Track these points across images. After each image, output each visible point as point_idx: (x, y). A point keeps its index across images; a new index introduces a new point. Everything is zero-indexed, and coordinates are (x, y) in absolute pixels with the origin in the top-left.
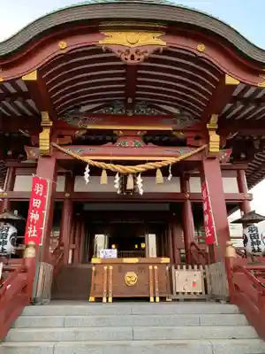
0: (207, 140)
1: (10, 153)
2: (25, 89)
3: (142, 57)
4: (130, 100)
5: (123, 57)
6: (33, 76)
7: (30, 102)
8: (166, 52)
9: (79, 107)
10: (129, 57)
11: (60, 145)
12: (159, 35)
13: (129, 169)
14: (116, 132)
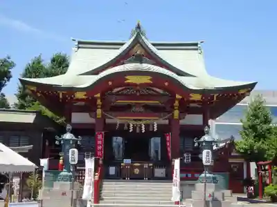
11: (105, 112)
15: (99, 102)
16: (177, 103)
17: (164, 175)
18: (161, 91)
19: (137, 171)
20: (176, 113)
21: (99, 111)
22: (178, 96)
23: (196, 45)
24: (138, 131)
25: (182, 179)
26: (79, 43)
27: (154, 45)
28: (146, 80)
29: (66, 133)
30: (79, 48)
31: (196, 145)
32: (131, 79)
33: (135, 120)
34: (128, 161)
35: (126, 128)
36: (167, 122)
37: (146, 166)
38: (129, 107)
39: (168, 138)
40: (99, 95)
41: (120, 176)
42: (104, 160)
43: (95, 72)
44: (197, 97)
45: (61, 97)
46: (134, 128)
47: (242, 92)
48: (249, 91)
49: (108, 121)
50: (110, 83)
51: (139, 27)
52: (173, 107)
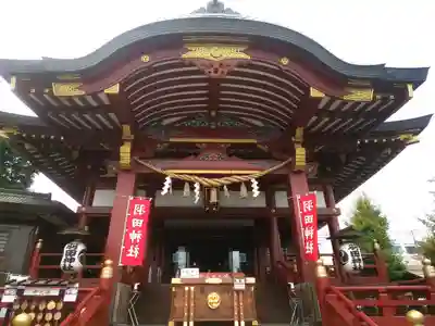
0: (293, 153)
1: (89, 167)
2: (107, 102)
3: (226, 71)
4: (213, 113)
5: (207, 71)
6: (115, 89)
7: (112, 115)
8: (250, 66)
9: (161, 120)
10: (212, 70)
11: (140, 159)
12: (243, 49)
13: (213, 182)
14: (198, 145)
16: (299, 132)
20: (300, 153)
34: (190, 272)
37: (239, 284)
50: (146, 58)
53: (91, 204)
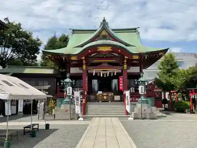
9: (91, 55)
15: (84, 62)
17: (119, 99)
18: (117, 55)
19: (105, 97)
20: (125, 66)
21: (84, 66)
22: (126, 57)
23: (135, 29)
24: (105, 76)
25: (131, 101)
26: (73, 30)
27: (113, 30)
28: (109, 49)
29: (66, 78)
30: (73, 33)
31: (136, 83)
32: (101, 49)
33: (103, 71)
34: (100, 92)
35: (99, 75)
36: (120, 71)
37: (110, 95)
38: (100, 64)
39: (121, 79)
40: (83, 58)
41: (96, 100)
42: (87, 92)
43: (82, 46)
44: (137, 57)
45: (64, 59)
46: (103, 75)
47: (160, 54)
48: (165, 53)
49: (89, 71)
50: (89, 51)
51: (104, 21)
52: (123, 63)
53: (70, 72)
